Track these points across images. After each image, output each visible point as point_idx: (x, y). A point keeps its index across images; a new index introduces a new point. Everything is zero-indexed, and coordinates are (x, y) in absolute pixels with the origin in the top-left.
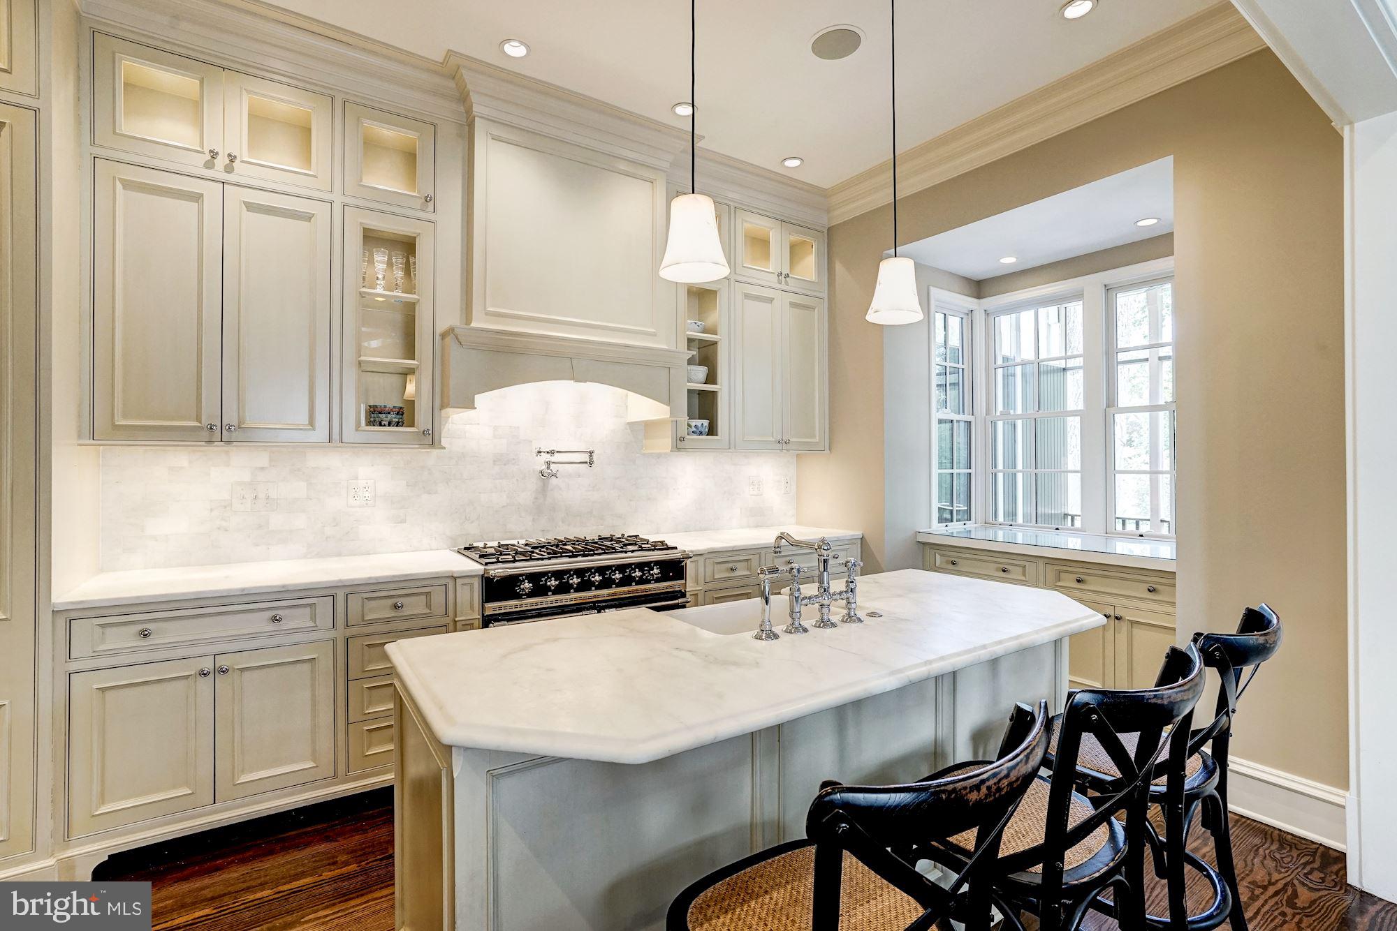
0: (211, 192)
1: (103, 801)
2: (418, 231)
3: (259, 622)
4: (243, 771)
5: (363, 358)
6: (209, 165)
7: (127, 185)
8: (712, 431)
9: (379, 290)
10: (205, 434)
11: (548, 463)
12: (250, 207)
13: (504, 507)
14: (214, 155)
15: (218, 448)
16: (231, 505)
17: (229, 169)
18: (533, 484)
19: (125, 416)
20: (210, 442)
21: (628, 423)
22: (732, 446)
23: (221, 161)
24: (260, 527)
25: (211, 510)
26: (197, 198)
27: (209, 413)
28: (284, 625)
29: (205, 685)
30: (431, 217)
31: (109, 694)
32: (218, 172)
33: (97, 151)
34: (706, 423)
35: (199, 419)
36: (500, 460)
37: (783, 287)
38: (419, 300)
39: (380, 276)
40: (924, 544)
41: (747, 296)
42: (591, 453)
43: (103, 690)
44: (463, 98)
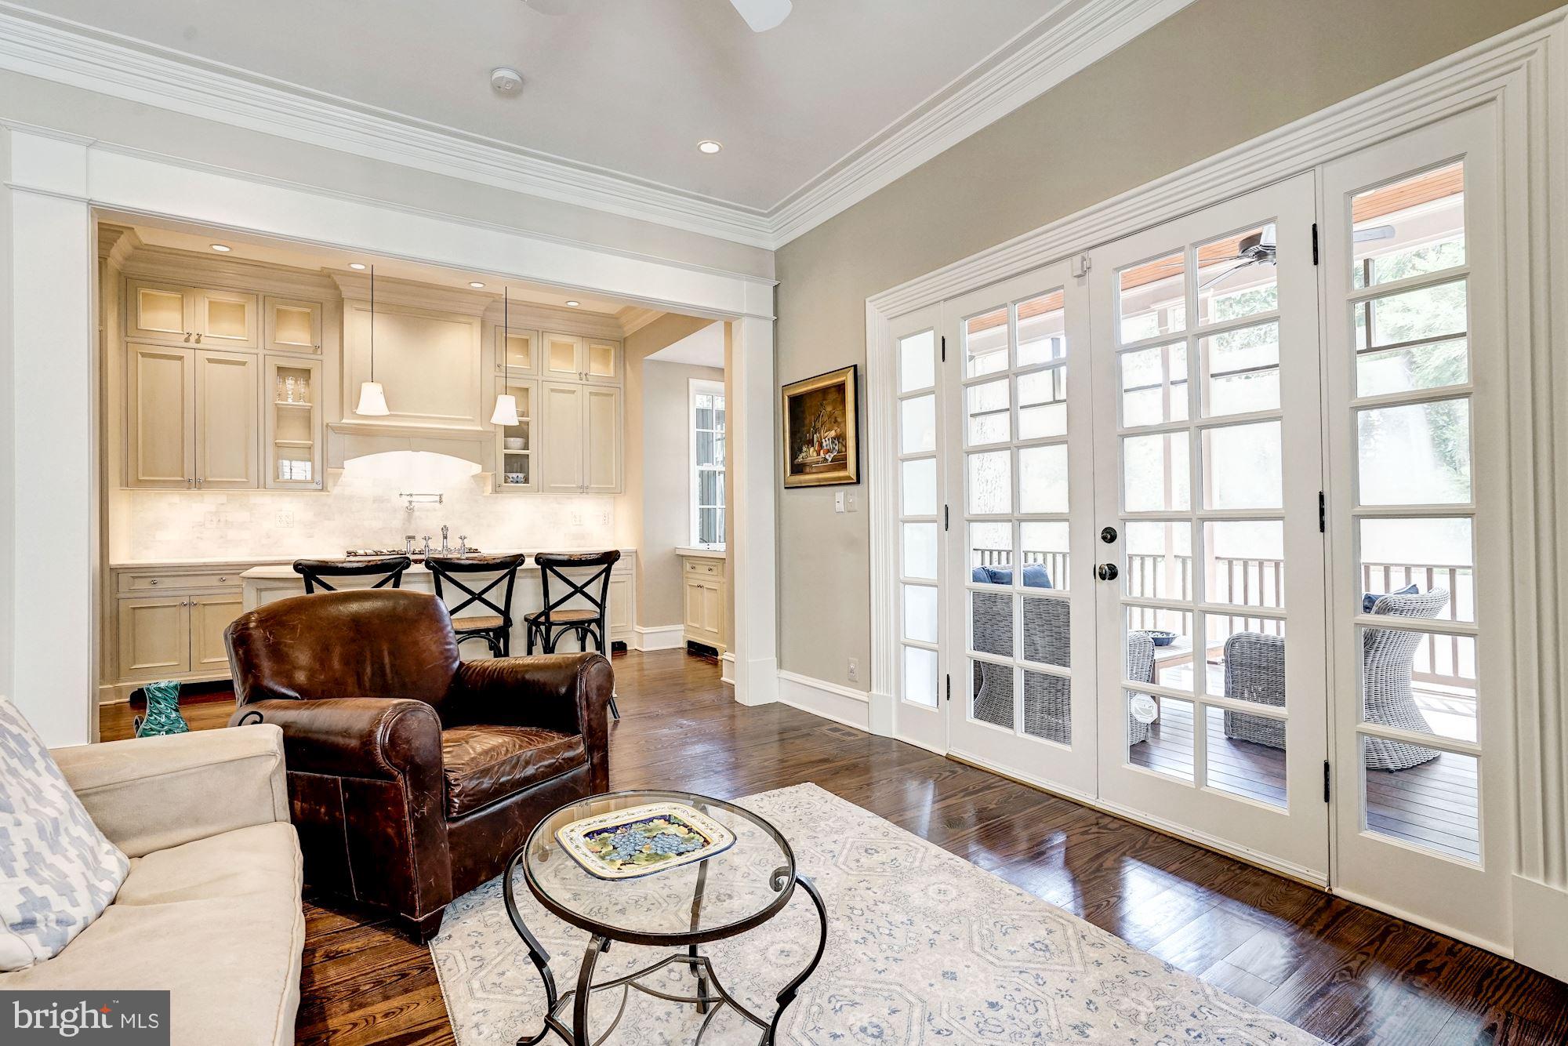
0: (188, 355)
1: (135, 663)
2: (311, 366)
3: (214, 581)
4: (205, 657)
5: (277, 441)
6: (187, 340)
7: (144, 355)
8: (526, 480)
9: (290, 401)
10: (186, 484)
11: (410, 502)
12: (210, 361)
13: (380, 529)
14: (190, 335)
15: (194, 491)
16: (204, 525)
17: (198, 341)
18: (401, 515)
19: (143, 475)
20: (189, 488)
21: (473, 476)
22: (541, 489)
23: (193, 338)
24: (222, 537)
25: (193, 527)
26: (181, 358)
27: (189, 474)
28: (226, 583)
29: (185, 611)
30: (319, 357)
31: (136, 610)
32: (192, 344)
33: (129, 339)
34: (521, 475)
35: (183, 477)
36: (378, 500)
37: (584, 382)
38: (312, 407)
39: (290, 393)
40: (683, 556)
41: (552, 390)
42: (441, 496)
43: (134, 608)
44: (336, 287)
